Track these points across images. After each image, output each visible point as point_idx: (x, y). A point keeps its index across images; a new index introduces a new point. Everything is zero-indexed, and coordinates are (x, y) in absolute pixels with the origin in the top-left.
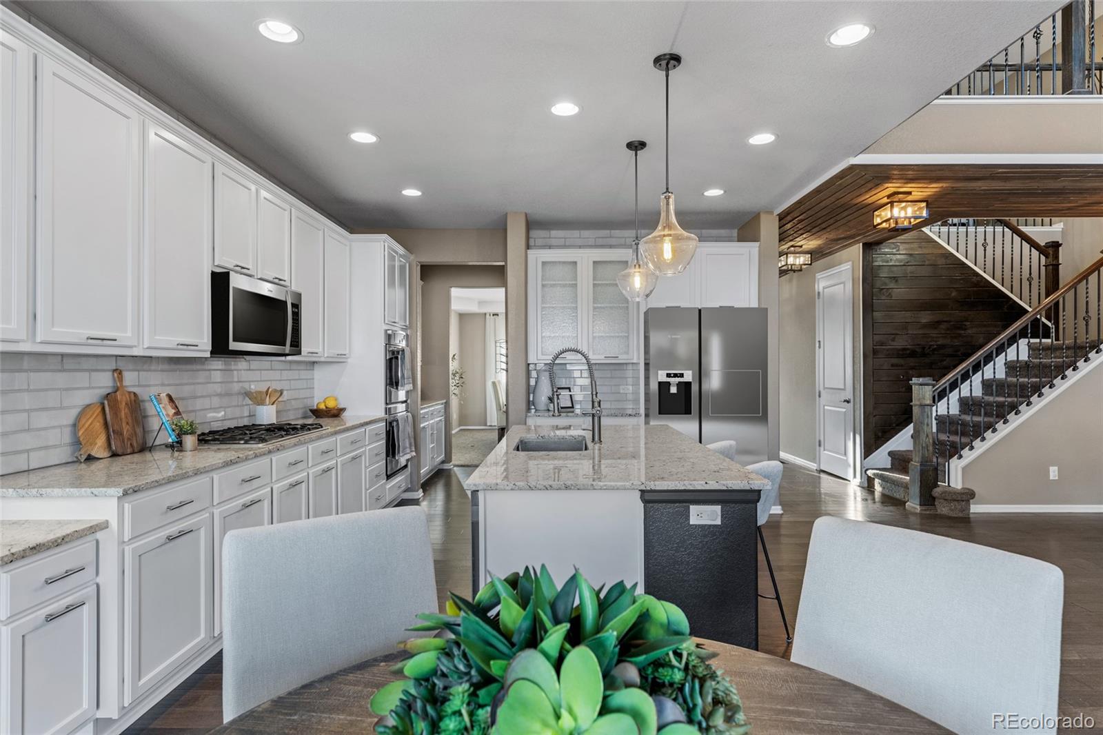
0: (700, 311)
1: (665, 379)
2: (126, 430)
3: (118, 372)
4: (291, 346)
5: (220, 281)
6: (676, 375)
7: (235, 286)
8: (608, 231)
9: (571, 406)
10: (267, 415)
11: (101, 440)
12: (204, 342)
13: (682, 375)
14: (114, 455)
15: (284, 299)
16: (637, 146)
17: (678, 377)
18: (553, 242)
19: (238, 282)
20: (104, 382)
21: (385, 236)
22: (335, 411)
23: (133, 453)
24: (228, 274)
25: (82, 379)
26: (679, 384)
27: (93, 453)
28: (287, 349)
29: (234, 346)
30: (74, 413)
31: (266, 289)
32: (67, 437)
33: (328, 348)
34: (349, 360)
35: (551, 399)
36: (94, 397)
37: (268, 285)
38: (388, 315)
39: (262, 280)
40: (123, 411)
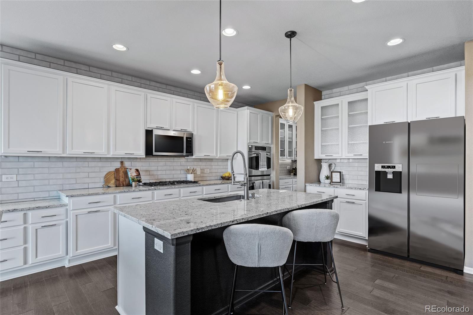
0: (409, 124)
1: (380, 169)
2: (121, 180)
3: (122, 163)
4: (186, 153)
5: (149, 133)
6: (389, 167)
7: (156, 134)
9: (340, 182)
10: (190, 177)
11: (113, 181)
12: (142, 152)
13: (394, 167)
14: (116, 186)
15: (183, 136)
16: (291, 35)
17: (391, 168)
18: (333, 95)
19: (156, 132)
20: (118, 165)
23: (123, 186)
24: (152, 130)
25: (108, 164)
26: (393, 173)
27: (109, 185)
28: (185, 154)
29: (154, 153)
30: (105, 173)
31: (172, 133)
32: (102, 180)
33: (220, 153)
34: (237, 158)
35: (327, 178)
36: (113, 169)
37: (174, 132)
38: (250, 139)
39: (174, 130)
40: (121, 174)
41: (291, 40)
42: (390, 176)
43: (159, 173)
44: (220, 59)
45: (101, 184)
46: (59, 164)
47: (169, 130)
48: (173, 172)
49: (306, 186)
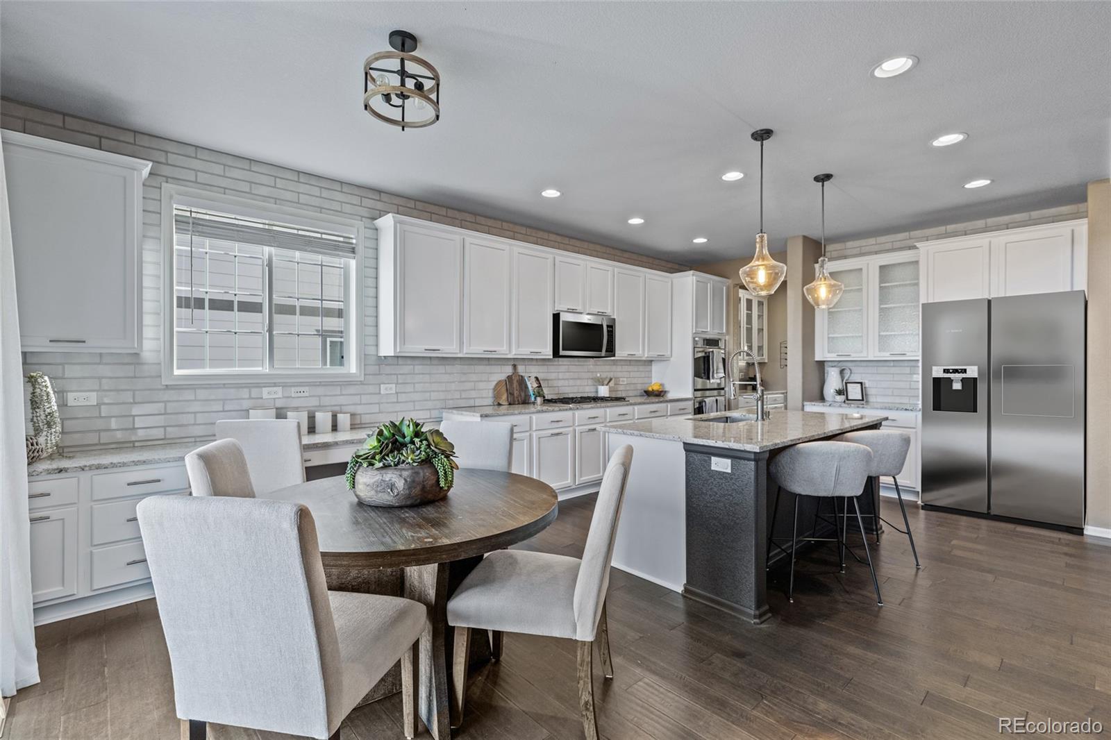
1: (941, 375)
2: (516, 393)
3: (515, 366)
4: (606, 351)
5: (556, 317)
6: (956, 371)
7: (564, 320)
8: (907, 234)
9: (861, 398)
10: (603, 391)
11: (505, 397)
12: (548, 351)
13: (965, 371)
14: (510, 404)
15: (600, 323)
16: (824, 178)
17: (959, 373)
18: (848, 252)
19: (565, 317)
20: (508, 370)
21: (691, 272)
22: (657, 393)
23: (519, 404)
24: (559, 313)
25: (497, 369)
26: (963, 380)
27: (500, 402)
28: (603, 353)
29: (562, 353)
30: (494, 383)
31: (586, 319)
32: (491, 394)
33: (649, 351)
34: (672, 359)
35: (839, 392)
36: (503, 377)
37: (589, 317)
38: (696, 327)
39: (588, 314)
40: (515, 384)
41: (823, 186)
42: (957, 386)
43: (560, 383)
44: (761, 230)
45: (490, 401)
46: (441, 369)
47: (581, 313)
48: (578, 382)
49: (803, 406)
